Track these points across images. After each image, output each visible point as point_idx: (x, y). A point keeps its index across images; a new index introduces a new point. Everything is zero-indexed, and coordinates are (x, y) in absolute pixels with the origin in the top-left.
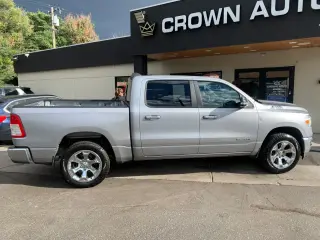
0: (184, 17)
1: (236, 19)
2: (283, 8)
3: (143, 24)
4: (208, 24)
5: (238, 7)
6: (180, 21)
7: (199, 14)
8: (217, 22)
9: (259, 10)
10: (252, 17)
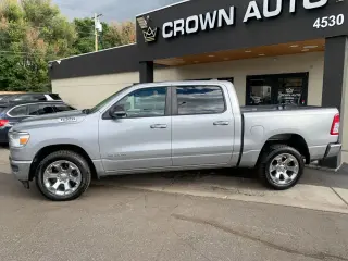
0: (182, 21)
1: (230, 21)
2: (275, 9)
3: (146, 30)
4: (204, 28)
5: (232, 8)
6: (179, 25)
7: (195, 18)
8: (212, 26)
9: (252, 11)
10: (245, 20)
